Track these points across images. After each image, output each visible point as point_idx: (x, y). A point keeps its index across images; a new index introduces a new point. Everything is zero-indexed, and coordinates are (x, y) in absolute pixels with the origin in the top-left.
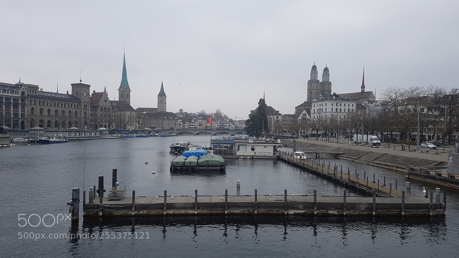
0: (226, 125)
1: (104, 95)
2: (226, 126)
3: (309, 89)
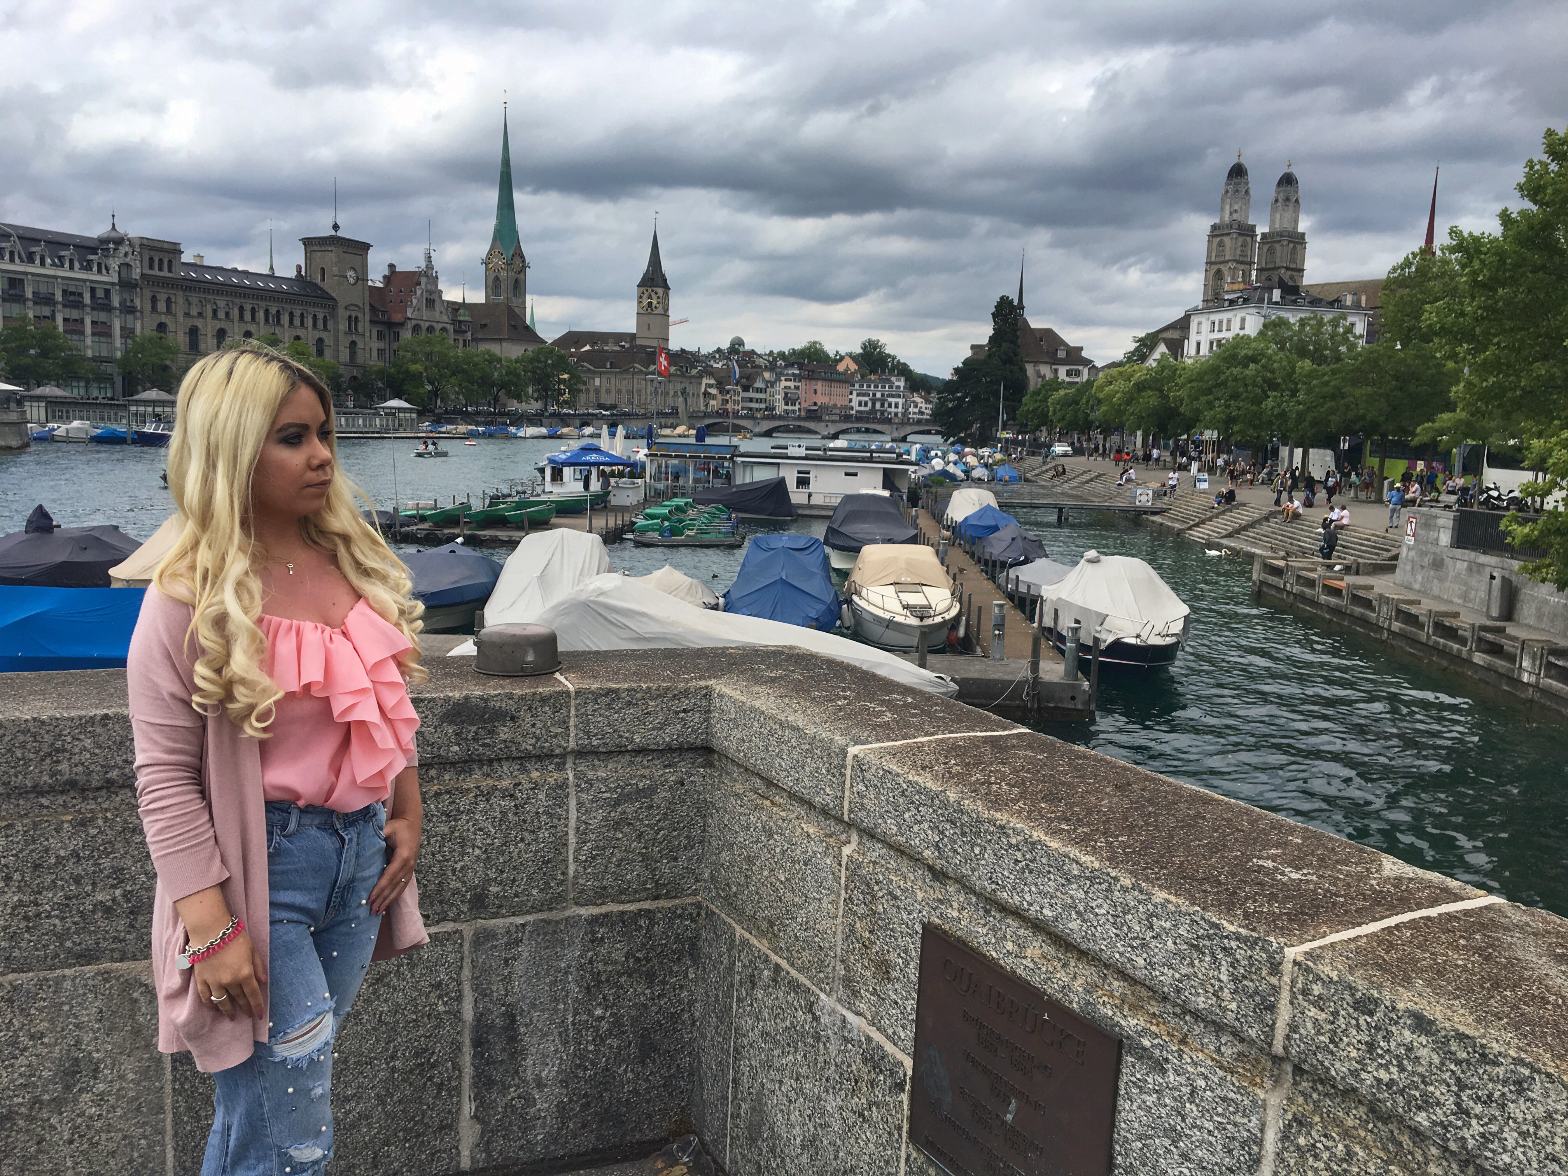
1: (423, 280)
3: (1213, 259)
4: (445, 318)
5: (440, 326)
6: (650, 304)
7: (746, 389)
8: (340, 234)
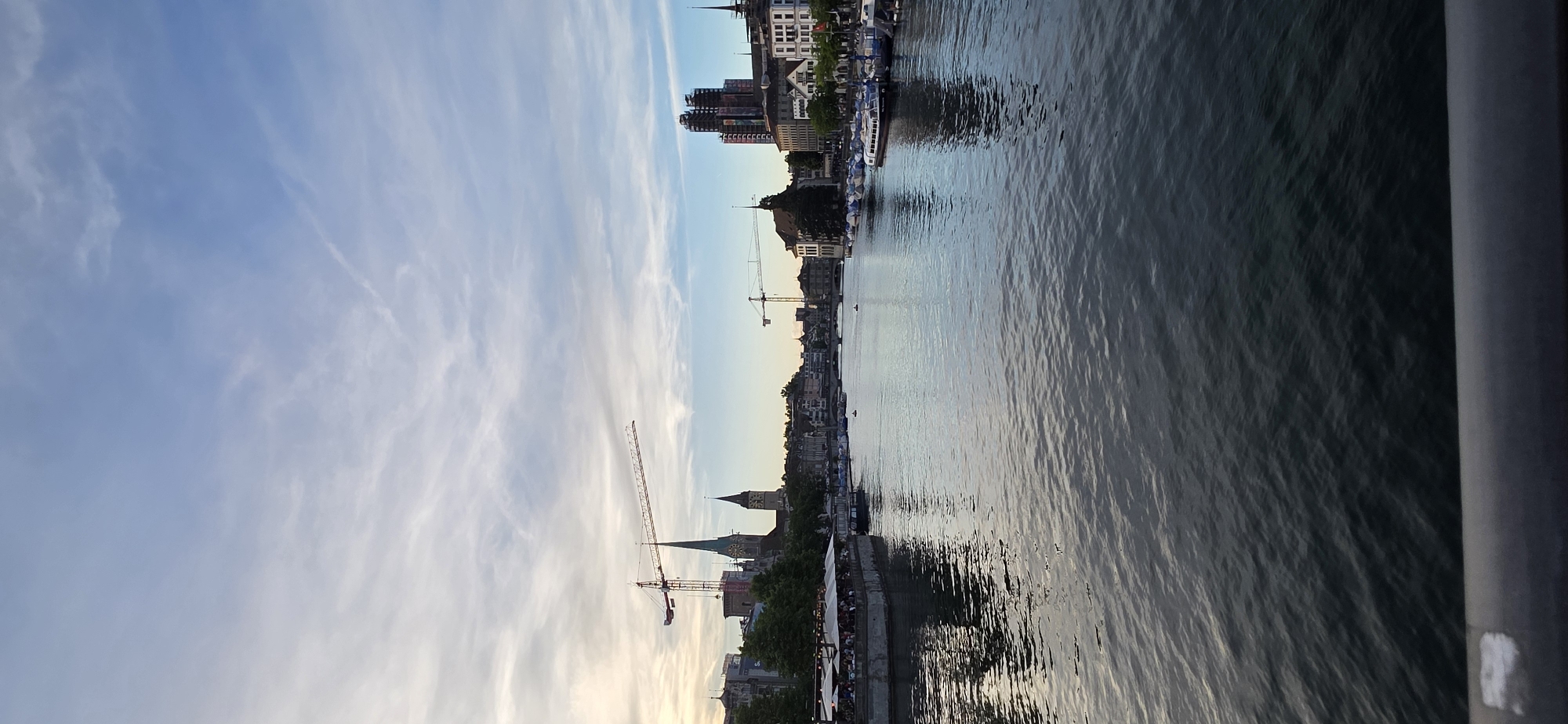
0: (815, 358)
2: (818, 358)
4: (772, 559)
5: (776, 560)
7: (811, 419)
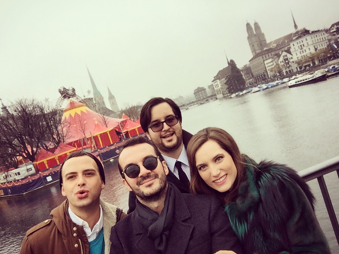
3: (250, 43)
6: (113, 103)
8: (86, 98)
